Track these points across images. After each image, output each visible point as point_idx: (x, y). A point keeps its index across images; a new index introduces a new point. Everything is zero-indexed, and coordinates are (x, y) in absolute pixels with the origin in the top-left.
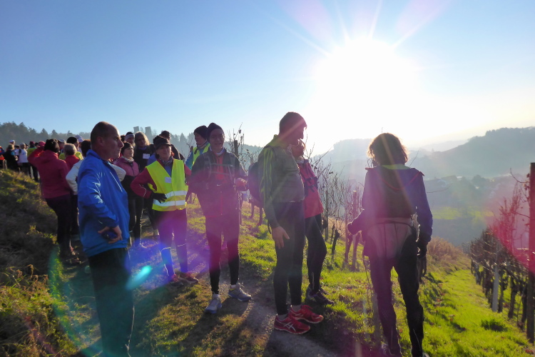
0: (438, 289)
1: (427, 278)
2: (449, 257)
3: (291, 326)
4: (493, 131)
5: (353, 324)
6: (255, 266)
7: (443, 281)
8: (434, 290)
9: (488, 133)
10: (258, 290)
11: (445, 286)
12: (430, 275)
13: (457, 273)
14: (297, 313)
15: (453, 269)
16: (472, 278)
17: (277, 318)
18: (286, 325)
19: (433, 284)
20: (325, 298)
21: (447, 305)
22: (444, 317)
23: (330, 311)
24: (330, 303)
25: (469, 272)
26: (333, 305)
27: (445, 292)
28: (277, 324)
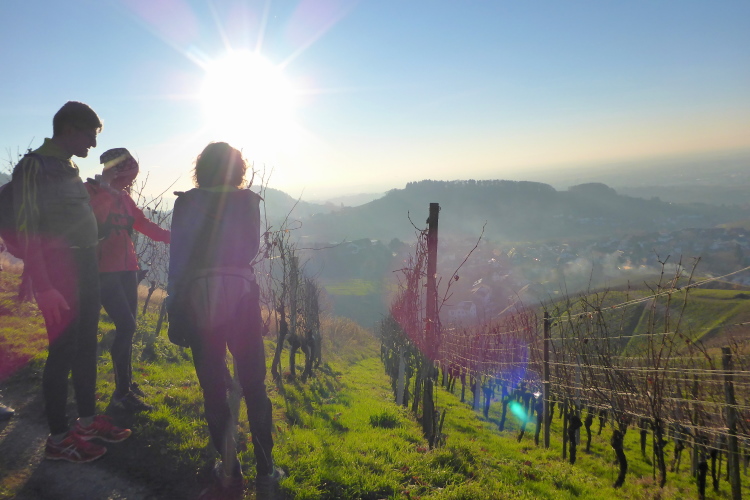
0: (334, 383)
1: (321, 369)
2: (355, 342)
3: (73, 451)
4: (415, 183)
5: (178, 437)
6: (33, 363)
7: (343, 372)
8: (329, 384)
9: (409, 185)
10: (30, 400)
11: (344, 379)
12: (326, 366)
13: (363, 362)
14: (88, 429)
15: (360, 357)
16: (381, 367)
17: (49, 440)
18: (65, 450)
19: (329, 378)
20: (139, 402)
21: (340, 402)
22: (326, 417)
23: (145, 420)
24: (146, 408)
25: (379, 360)
26: (151, 411)
27: (343, 386)
28: (49, 450)
